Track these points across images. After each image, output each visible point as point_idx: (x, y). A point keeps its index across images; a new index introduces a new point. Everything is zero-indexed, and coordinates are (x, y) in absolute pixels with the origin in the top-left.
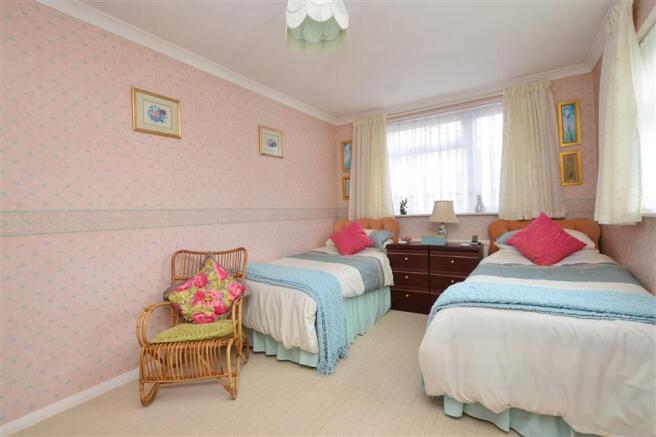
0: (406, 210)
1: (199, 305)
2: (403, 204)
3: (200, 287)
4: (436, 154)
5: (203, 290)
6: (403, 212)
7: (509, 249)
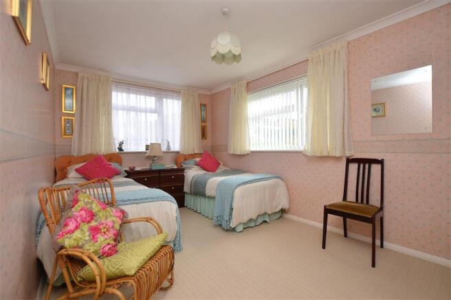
0: (123, 148)
1: (101, 238)
2: (121, 144)
3: (89, 222)
4: (144, 114)
5: (94, 224)
6: (120, 149)
7: (197, 167)
